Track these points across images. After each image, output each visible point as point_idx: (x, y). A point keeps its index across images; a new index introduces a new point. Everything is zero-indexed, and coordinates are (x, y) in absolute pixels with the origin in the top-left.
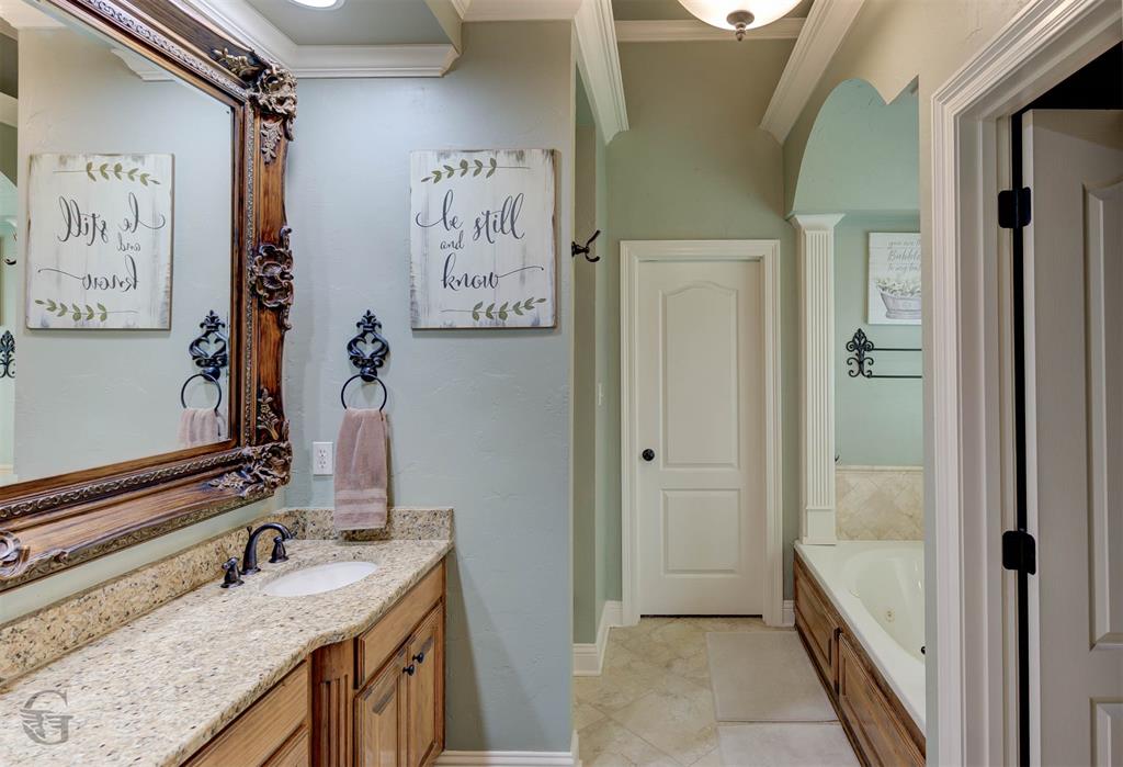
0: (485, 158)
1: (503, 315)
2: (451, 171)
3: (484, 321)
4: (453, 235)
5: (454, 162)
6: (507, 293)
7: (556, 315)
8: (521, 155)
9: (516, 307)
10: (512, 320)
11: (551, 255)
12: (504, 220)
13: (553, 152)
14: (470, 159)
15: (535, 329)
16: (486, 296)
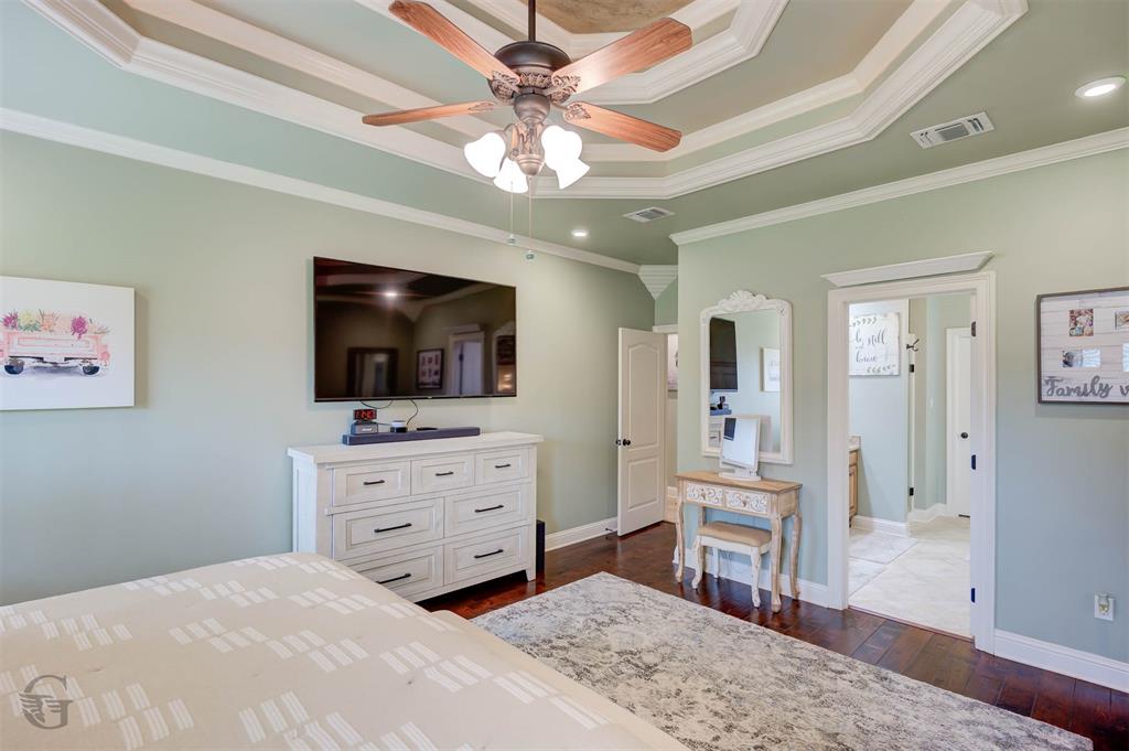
0: (872, 317)
1: (879, 371)
2: (870, 320)
3: (871, 373)
4: (860, 344)
5: (860, 319)
6: (880, 364)
7: (900, 371)
8: (885, 316)
9: (884, 369)
10: (883, 372)
11: (897, 349)
12: (881, 337)
13: (899, 314)
14: (866, 318)
15: (891, 376)
16: (872, 364)
